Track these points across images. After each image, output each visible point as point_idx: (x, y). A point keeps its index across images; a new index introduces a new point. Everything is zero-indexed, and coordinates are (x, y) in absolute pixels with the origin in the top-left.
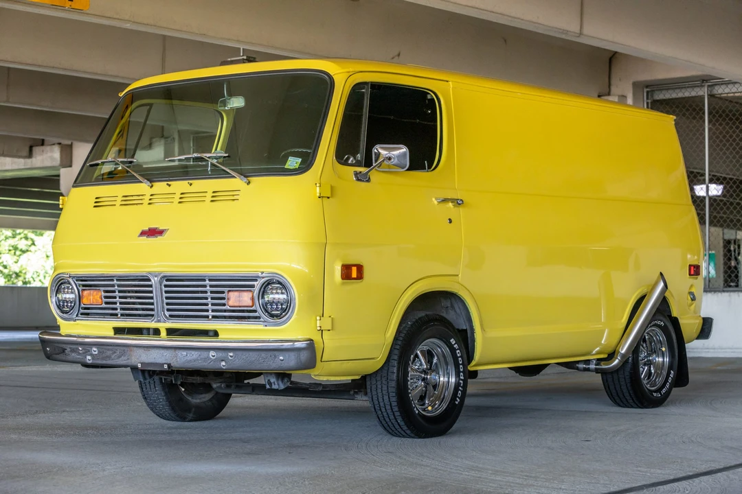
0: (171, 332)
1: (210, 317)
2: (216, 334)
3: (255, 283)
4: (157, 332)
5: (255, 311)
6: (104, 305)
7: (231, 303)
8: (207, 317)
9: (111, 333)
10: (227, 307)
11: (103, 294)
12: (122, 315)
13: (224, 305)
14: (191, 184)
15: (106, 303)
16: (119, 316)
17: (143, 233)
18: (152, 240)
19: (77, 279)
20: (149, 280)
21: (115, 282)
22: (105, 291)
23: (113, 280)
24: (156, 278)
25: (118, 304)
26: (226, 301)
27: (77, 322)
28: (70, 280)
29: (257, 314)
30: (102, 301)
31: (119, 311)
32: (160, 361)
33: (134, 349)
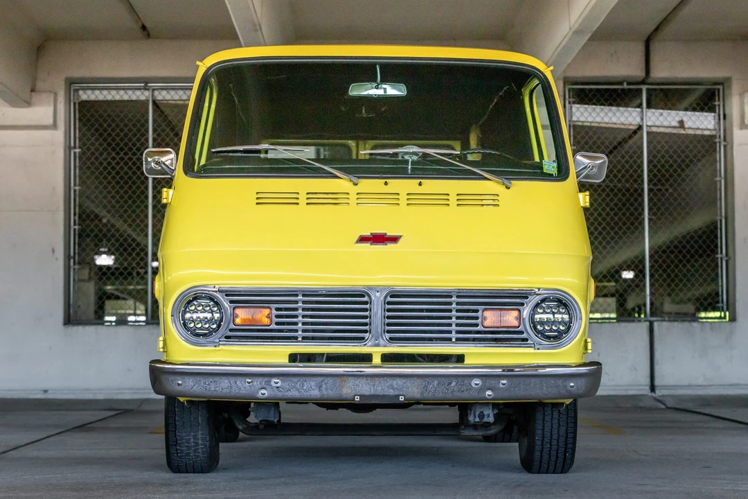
0: (387, 358)
1: (454, 340)
2: (460, 358)
3: (524, 301)
4: (367, 358)
5: (522, 333)
6: (273, 326)
7: (487, 323)
8: (449, 339)
9: (286, 360)
10: (480, 328)
11: (274, 312)
12: (304, 338)
13: (477, 325)
15: (277, 324)
16: (300, 339)
17: (363, 239)
18: (378, 248)
19: (228, 293)
20: (364, 296)
21: (300, 297)
22: (277, 309)
23: (297, 295)
24: (378, 294)
25: (300, 325)
26: (479, 321)
27: (221, 347)
28: (218, 295)
29: (524, 336)
30: (271, 321)
31: (300, 333)
32: (391, 392)
33: (350, 378)
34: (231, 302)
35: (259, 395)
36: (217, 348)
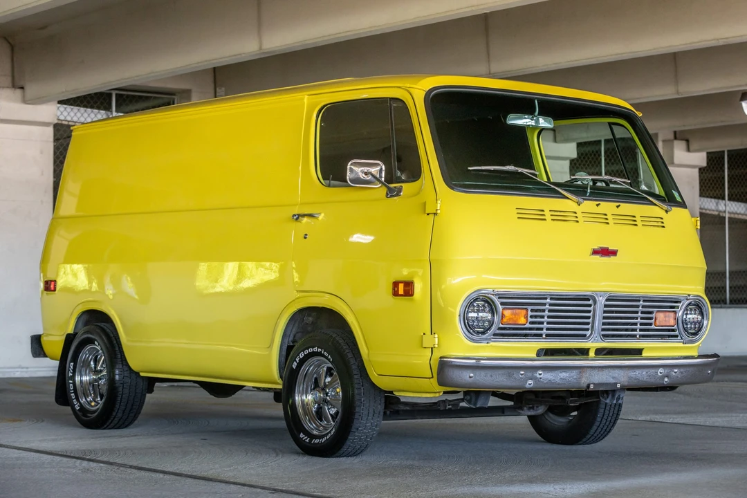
0: (599, 352)
1: (638, 336)
2: (638, 352)
3: (680, 305)
4: (584, 352)
5: (676, 330)
6: (528, 325)
7: (658, 323)
8: (635, 336)
9: (534, 355)
10: (653, 327)
11: (530, 313)
12: (547, 335)
13: (651, 324)
14: (618, 207)
15: (532, 323)
16: (544, 336)
17: (595, 252)
18: (605, 259)
19: (501, 296)
20: (589, 300)
21: (548, 300)
22: (532, 311)
23: (546, 299)
24: (601, 298)
25: (545, 324)
26: (653, 321)
27: (492, 344)
28: (493, 297)
29: (677, 333)
30: (527, 320)
31: (545, 330)
32: (612, 381)
33: (588, 369)
34: (502, 304)
35: (527, 386)
36: (488, 344)
